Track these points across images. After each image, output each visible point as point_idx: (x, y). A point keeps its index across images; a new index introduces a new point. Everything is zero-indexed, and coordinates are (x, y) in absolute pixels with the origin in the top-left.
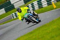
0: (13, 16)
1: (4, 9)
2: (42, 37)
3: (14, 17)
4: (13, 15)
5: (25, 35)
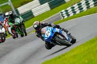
0: (62, 15)
1: (47, 3)
3: (64, 17)
4: (62, 13)
5: (83, 45)
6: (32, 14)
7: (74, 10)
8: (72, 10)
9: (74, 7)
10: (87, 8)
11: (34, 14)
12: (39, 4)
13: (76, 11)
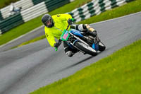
1: (43, 3)
2: (134, 71)
6: (21, 19)
7: (82, 13)
8: (80, 14)
9: (82, 10)
10: (101, 10)
11: (24, 19)
12: (32, 4)
13: (84, 14)
